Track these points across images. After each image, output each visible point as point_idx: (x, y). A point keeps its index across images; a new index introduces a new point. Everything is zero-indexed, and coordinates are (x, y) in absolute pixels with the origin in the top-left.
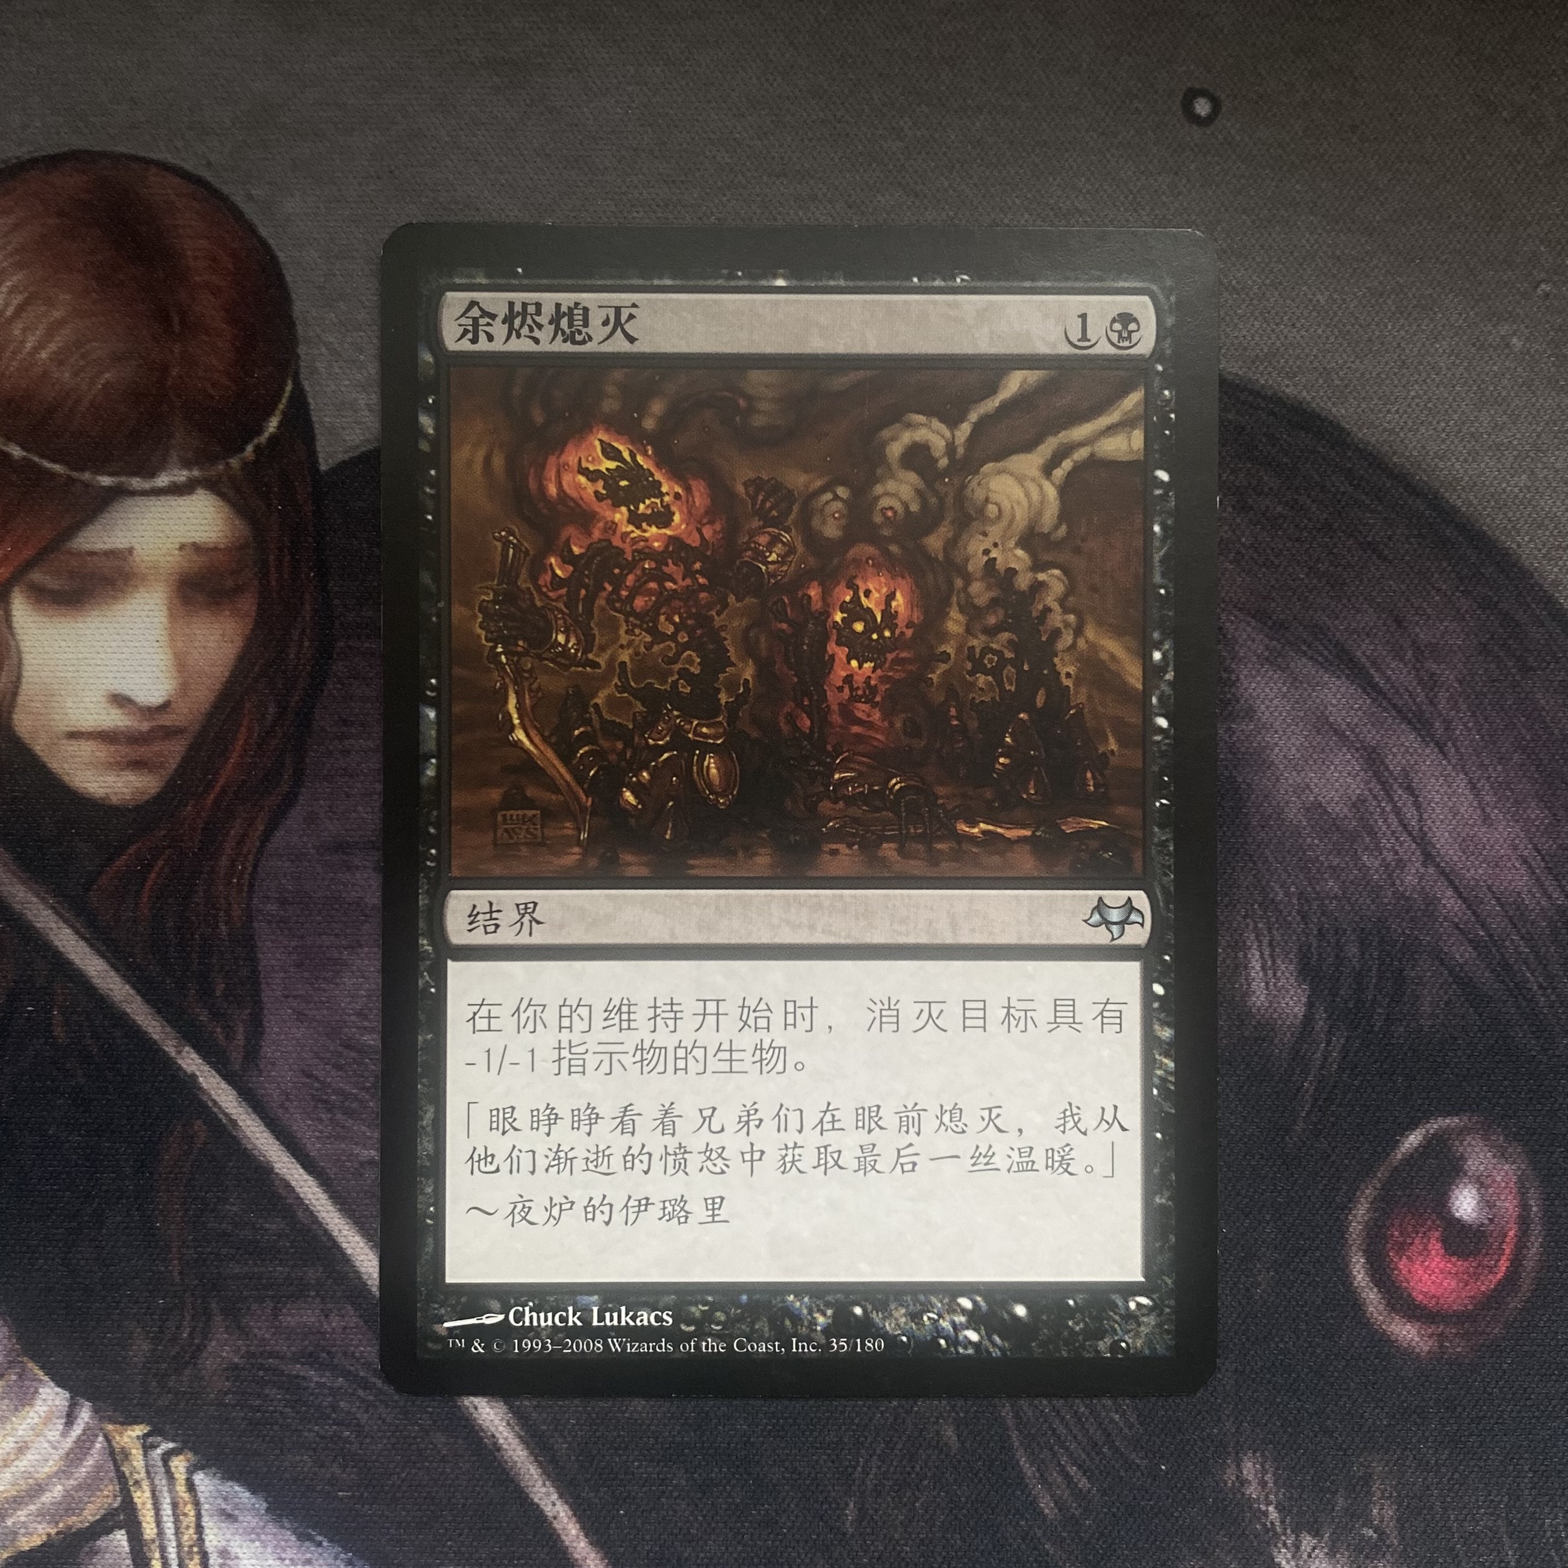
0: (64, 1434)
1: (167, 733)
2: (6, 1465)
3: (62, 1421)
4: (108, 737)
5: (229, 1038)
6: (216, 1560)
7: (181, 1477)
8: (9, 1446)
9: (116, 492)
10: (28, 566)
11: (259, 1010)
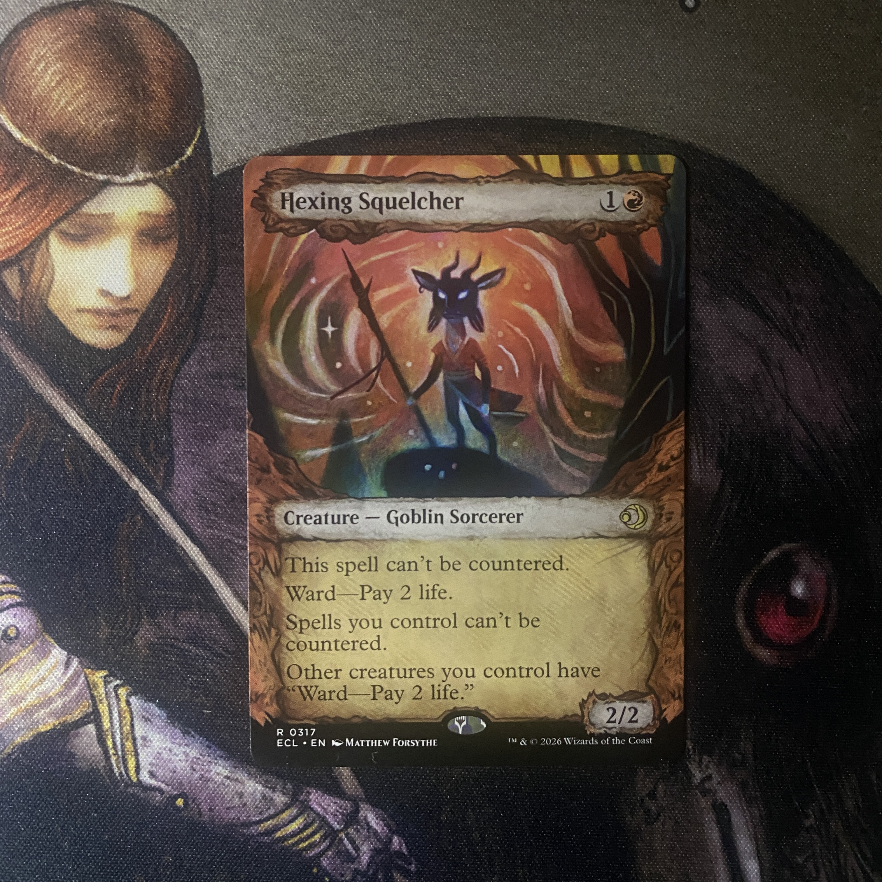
0: (64, 673)
1: (127, 312)
2: (33, 688)
3: (62, 667)
4: (97, 312)
5: (156, 472)
6: (139, 742)
7: (123, 699)
8: (35, 678)
9: (107, 184)
10: (59, 221)
11: (172, 459)
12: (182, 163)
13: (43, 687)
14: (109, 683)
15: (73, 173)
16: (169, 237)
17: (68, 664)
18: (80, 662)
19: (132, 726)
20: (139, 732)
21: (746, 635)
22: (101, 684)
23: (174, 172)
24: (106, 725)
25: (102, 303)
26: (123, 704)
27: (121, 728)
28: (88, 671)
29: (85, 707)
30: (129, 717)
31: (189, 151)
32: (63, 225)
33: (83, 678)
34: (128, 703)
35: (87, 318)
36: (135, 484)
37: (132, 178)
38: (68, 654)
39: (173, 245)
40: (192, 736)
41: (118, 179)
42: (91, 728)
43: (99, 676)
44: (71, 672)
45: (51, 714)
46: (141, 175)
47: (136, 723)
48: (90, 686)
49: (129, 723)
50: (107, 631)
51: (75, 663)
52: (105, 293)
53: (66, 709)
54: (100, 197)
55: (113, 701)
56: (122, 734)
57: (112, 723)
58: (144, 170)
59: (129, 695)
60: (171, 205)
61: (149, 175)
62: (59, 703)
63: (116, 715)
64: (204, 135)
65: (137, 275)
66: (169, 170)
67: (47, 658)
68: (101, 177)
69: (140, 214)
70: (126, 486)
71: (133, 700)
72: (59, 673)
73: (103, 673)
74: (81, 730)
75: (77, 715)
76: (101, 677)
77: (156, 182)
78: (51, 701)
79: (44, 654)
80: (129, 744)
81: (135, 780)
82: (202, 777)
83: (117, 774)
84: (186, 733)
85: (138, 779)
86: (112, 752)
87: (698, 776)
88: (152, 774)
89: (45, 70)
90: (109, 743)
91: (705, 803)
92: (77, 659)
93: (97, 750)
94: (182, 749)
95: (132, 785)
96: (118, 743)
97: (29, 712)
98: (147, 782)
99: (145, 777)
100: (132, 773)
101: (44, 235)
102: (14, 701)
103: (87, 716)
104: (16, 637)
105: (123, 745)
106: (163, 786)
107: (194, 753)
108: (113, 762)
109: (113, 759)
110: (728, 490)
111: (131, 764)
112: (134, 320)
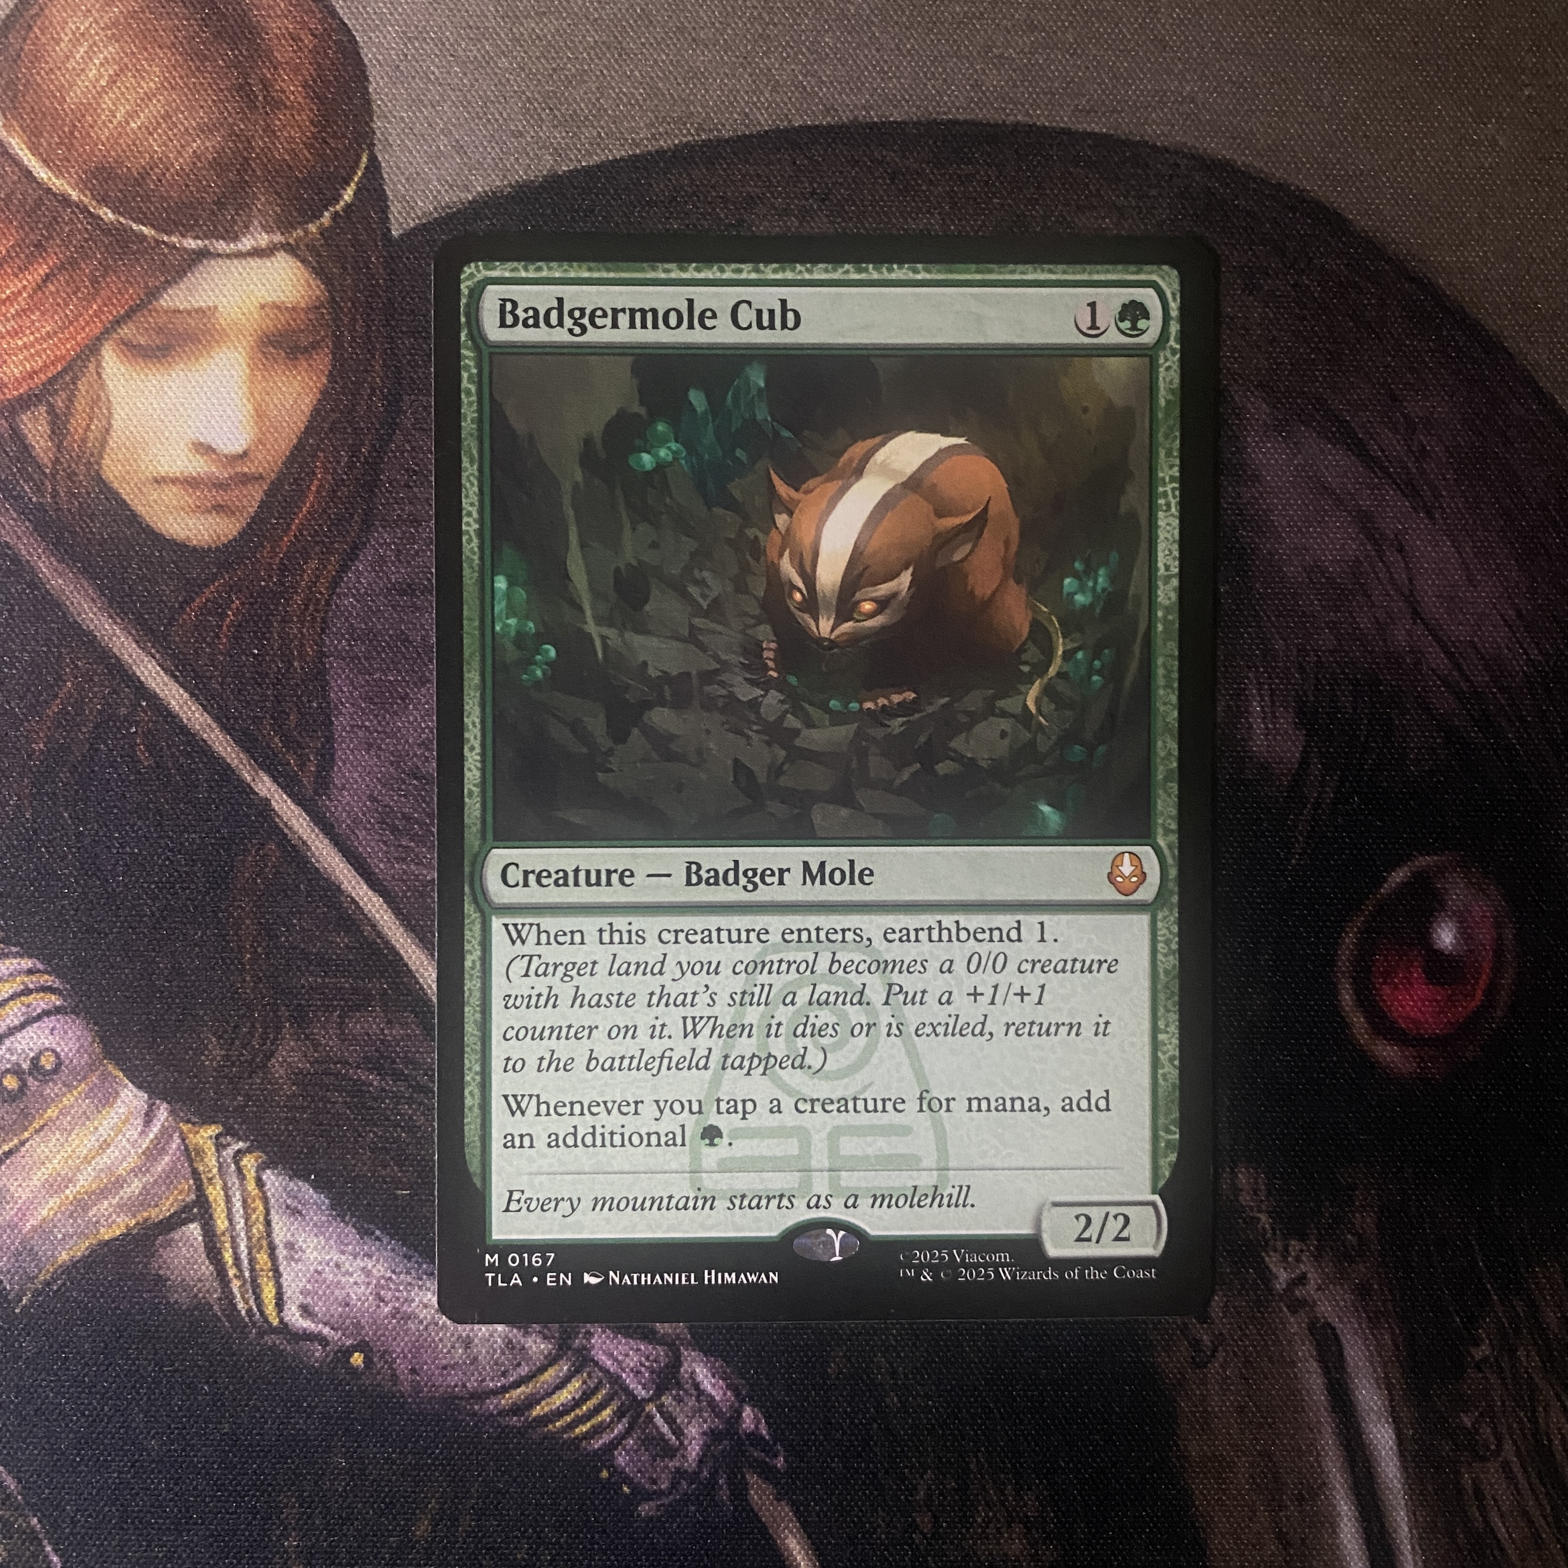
0: (144, 1133)
1: (245, 480)
2: (87, 1160)
3: (140, 1121)
4: (190, 483)
5: (302, 766)
6: (281, 1252)
7: (251, 1175)
8: (91, 1142)
9: (203, 255)
10: (118, 322)
11: (330, 739)
12: (335, 216)
13: (104, 1160)
14: (225, 1147)
15: (142, 238)
16: (315, 346)
17: (149, 1117)
18: (172, 1112)
19: (268, 1223)
20: (280, 1234)
21: (1358, 1022)
22: (210, 1148)
23: (322, 231)
24: (221, 1224)
25: (199, 466)
26: (251, 1186)
27: (248, 1227)
28: (185, 1127)
29: (184, 1192)
30: (261, 1208)
31: (348, 195)
32: (126, 331)
33: (177, 1140)
34: (260, 1183)
35: (171, 494)
36: (265, 786)
37: (246, 243)
38: (150, 1098)
39: (323, 360)
40: (378, 1239)
41: (221, 246)
42: (194, 1230)
43: (205, 1136)
44: (155, 1129)
45: (121, 1207)
46: (263, 240)
47: (275, 1217)
48: (190, 1154)
49: (261, 1219)
50: (219, 1053)
51: (163, 1113)
52: (204, 449)
53: (146, 1198)
54: (191, 279)
55: (233, 1180)
56: (249, 1239)
57: (230, 1221)
58: (268, 229)
59: (261, 1168)
60: (317, 289)
61: (278, 238)
62: (135, 1186)
63: (238, 1204)
64: (374, 166)
65: (260, 414)
66: (312, 228)
67: (111, 1106)
68: (191, 244)
69: (263, 307)
70: (247, 790)
71: (268, 1176)
72: (133, 1133)
73: (213, 1130)
74: (176, 1235)
75: (167, 1208)
76: (211, 1137)
77: (290, 249)
78: (119, 1183)
79: (107, 1098)
80: (263, 1258)
81: (275, 1322)
82: (395, 1313)
83: (243, 1312)
84: (364, 1233)
85: (281, 1321)
86: (232, 1272)
87: (1282, 1277)
88: (306, 1310)
89: (89, 56)
90: (228, 1256)
91: (1295, 1325)
92: (165, 1105)
93: (207, 1269)
94: (360, 1263)
95: (274, 1330)
96: (244, 1256)
97: (81, 1205)
98: (298, 1325)
99: (294, 1317)
100: (270, 1309)
101: (92, 350)
102: (54, 1186)
103: (186, 1208)
104: (56, 1070)
105: (252, 1261)
106: (326, 1331)
107: (380, 1269)
108: (236, 1290)
109: (235, 1285)
110: (1316, 767)
111: (268, 1293)
112: (255, 495)
